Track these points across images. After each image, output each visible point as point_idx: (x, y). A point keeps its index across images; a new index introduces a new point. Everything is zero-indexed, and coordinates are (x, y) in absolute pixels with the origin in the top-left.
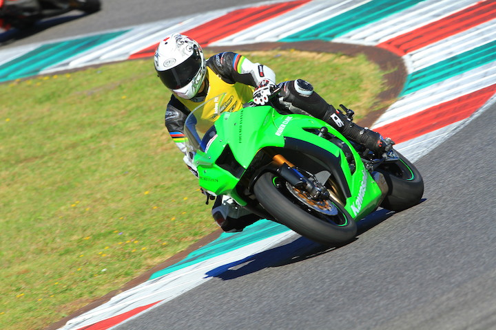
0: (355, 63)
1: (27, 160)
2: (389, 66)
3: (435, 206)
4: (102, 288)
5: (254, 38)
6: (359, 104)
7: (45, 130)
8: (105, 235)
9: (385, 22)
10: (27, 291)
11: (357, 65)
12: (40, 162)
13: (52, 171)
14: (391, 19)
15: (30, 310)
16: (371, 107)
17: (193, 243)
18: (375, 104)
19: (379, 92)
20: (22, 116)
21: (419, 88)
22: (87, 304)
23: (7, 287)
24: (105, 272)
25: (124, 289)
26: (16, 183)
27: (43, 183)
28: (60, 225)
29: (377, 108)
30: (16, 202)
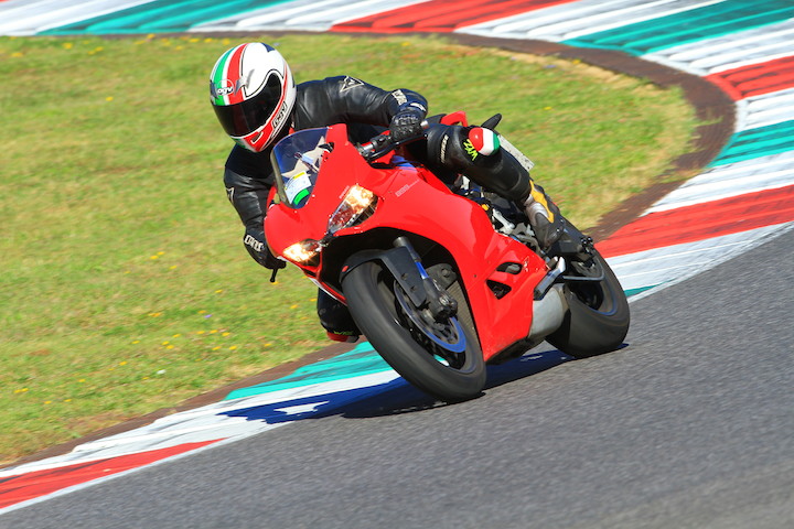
0: (664, 99)
1: (114, 169)
2: (709, 114)
3: (681, 360)
4: (148, 400)
5: (526, 31)
6: (643, 168)
7: (162, 124)
8: (184, 316)
9: (729, 40)
10: (34, 384)
11: (665, 103)
12: (132, 176)
13: (144, 195)
14: (740, 38)
15: (27, 417)
16: (659, 177)
17: (311, 351)
18: (667, 172)
19: (680, 154)
20: (137, 95)
21: (742, 157)
22: (118, 423)
23: (9, 373)
24: (162, 376)
25: (180, 409)
26: (84, 204)
27: (124, 212)
28: (123, 285)
29: (666, 180)
30: (73, 235)
